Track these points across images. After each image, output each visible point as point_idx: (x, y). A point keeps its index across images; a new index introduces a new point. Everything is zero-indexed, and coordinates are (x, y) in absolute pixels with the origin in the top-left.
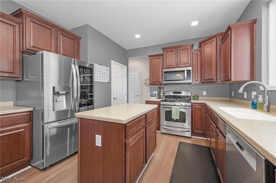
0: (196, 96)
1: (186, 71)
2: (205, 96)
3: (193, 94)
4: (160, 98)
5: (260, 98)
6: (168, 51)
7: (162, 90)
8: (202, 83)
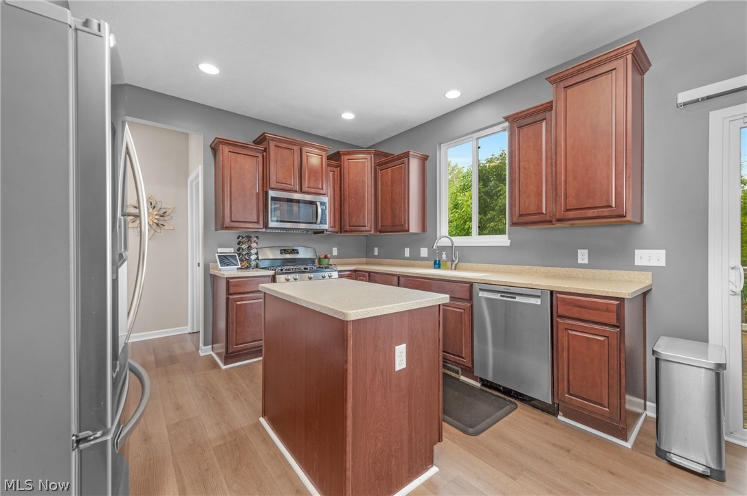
0: (326, 257)
1: (318, 203)
2: (335, 258)
5: (444, 256)
6: (280, 144)
7: (254, 244)
8: (345, 231)
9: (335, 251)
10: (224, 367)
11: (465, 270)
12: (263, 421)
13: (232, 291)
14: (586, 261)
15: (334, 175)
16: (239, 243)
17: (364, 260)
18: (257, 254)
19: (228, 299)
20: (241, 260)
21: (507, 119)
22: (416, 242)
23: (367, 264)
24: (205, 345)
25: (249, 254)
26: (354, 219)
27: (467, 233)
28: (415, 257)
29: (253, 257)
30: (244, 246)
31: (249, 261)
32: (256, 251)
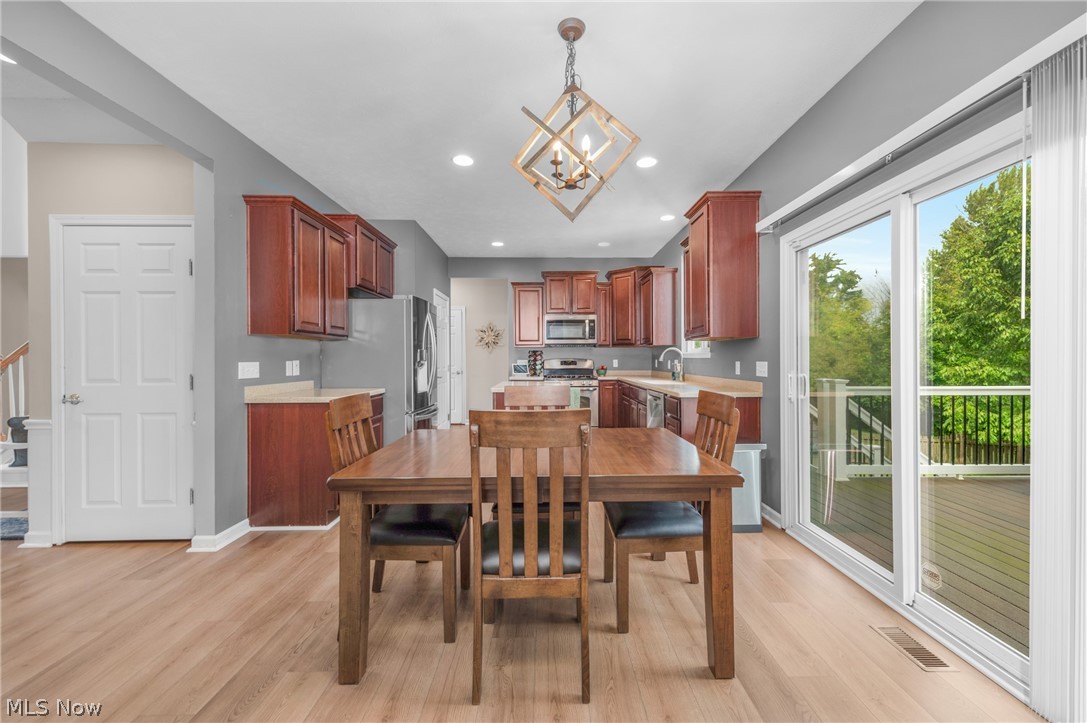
0: (603, 368)
1: (587, 321)
2: (615, 369)
3: (598, 366)
4: (535, 374)
6: (553, 278)
7: (539, 357)
8: (614, 345)
9: (615, 363)
14: (739, 373)
16: (529, 356)
18: (542, 364)
20: (530, 369)
25: (535, 365)
26: (620, 333)
29: (538, 367)
30: (532, 359)
31: (535, 370)
32: (540, 362)
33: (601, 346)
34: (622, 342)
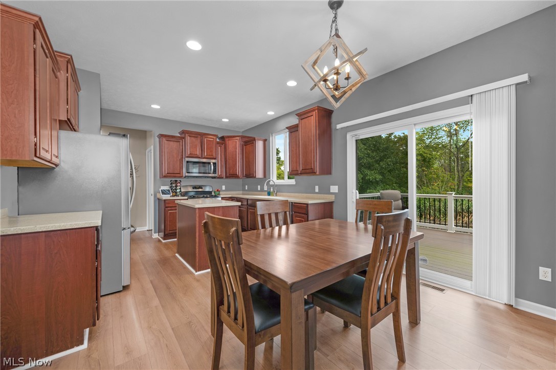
0: (218, 190)
1: (212, 164)
4: (176, 195)
5: (272, 189)
6: (191, 135)
7: (179, 184)
8: (227, 177)
9: (224, 188)
10: (163, 241)
11: (280, 196)
12: (177, 255)
13: (167, 206)
14: (318, 191)
15: (221, 148)
16: (171, 184)
17: (241, 192)
18: (180, 189)
19: (165, 209)
20: (172, 192)
21: (287, 128)
22: (261, 181)
23: (243, 194)
24: (155, 233)
25: (176, 189)
26: (231, 171)
27: (283, 178)
28: (262, 190)
29: (178, 191)
30: (174, 185)
31: (176, 193)
32: (179, 187)
33: (218, 178)
34: (232, 175)
